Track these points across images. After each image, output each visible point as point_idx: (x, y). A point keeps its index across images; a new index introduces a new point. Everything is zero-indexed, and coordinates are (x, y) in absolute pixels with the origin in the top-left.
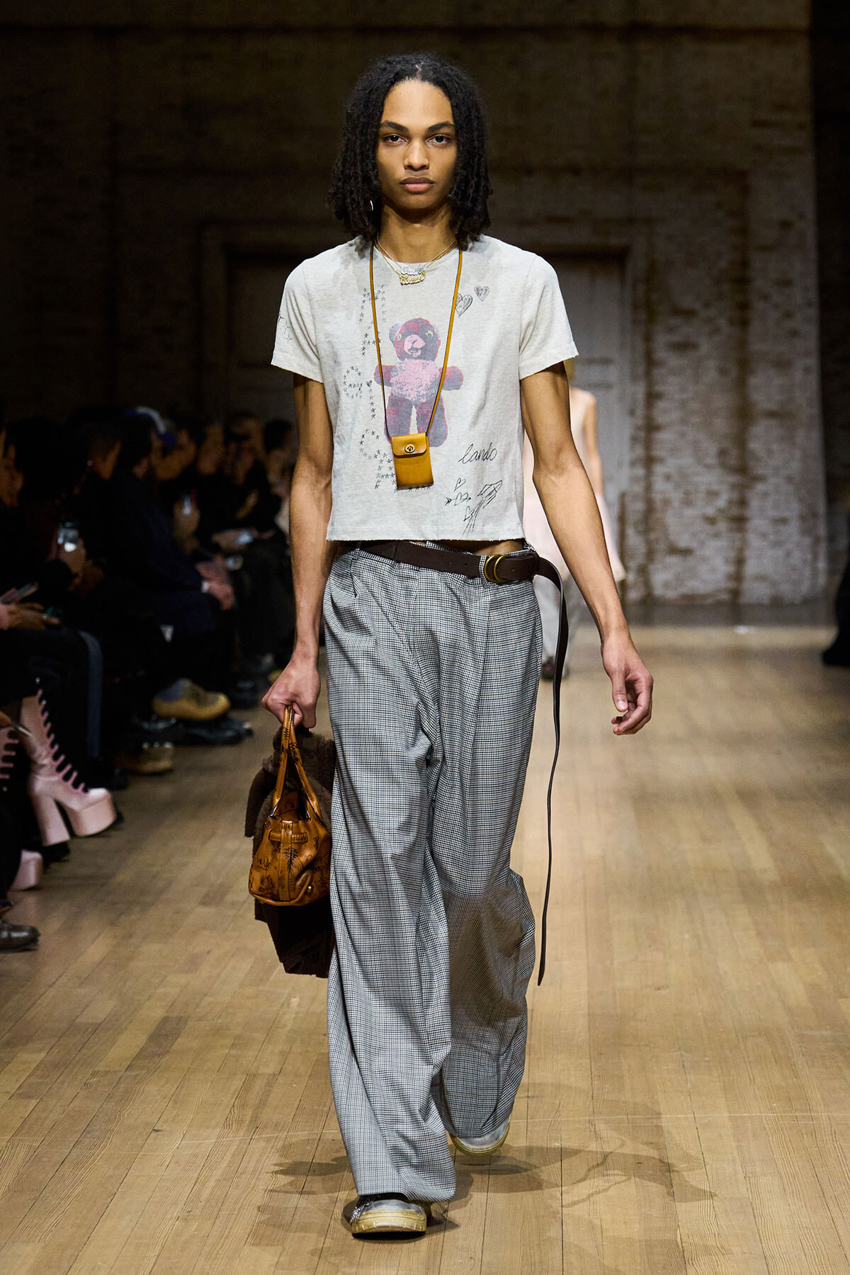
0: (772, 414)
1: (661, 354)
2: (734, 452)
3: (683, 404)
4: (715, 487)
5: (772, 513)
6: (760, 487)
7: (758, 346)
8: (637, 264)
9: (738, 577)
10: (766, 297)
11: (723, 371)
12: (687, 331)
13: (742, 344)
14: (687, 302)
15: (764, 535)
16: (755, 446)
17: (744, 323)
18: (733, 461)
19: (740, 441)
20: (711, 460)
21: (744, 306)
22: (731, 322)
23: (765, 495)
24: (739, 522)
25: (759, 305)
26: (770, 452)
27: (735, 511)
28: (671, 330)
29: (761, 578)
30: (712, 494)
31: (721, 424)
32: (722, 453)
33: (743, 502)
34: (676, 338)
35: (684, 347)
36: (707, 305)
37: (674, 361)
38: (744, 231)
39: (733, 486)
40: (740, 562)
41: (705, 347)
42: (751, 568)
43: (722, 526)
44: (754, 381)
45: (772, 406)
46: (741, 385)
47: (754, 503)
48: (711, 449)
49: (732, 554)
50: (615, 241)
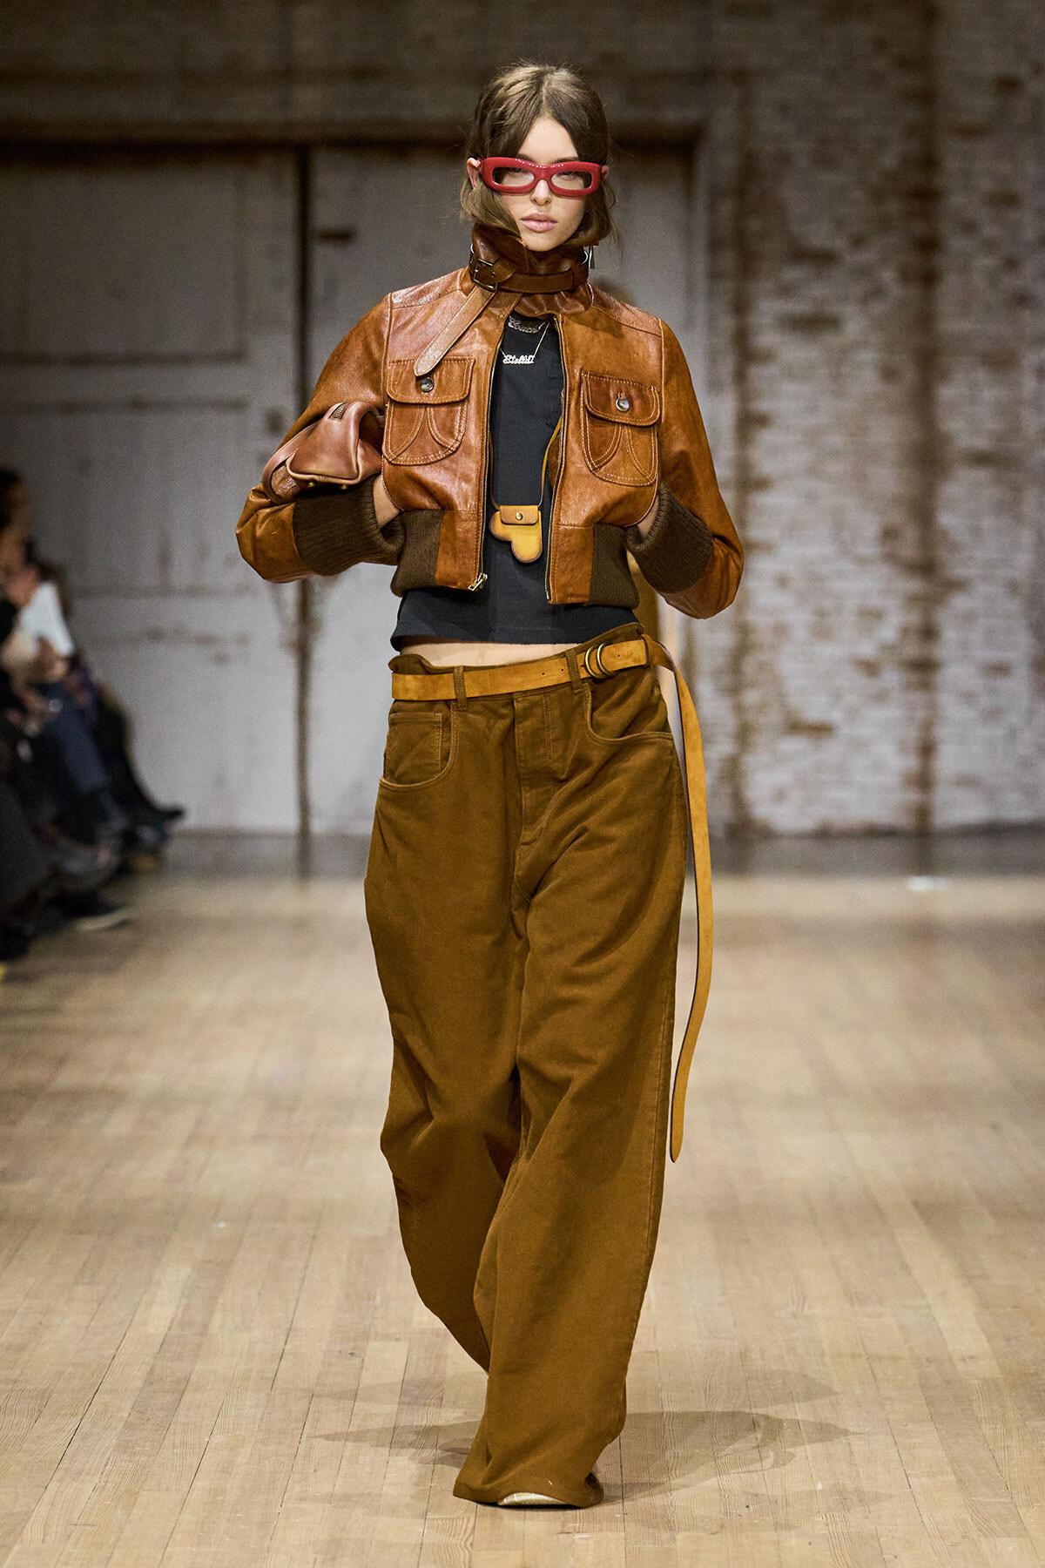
0: (980, 459)
1: (767, 338)
2: (910, 535)
3: (812, 437)
4: (875, 602)
5: (983, 654)
6: (959, 602)
7: (952, 324)
8: (718, 161)
9: (923, 780)
10: (969, 228)
11: (889, 374)
12: (815, 293)
13: (924, 320)
14: (819, 236)
15: (968, 697)
16: (947, 520)
17: (928, 279)
18: (908, 548)
19: (923, 510)
20: (868, 547)
21: (928, 245)
22: (905, 276)
23: (969, 618)
24: (923, 670)
25: (957, 243)
26: (976, 532)
27: (913, 650)
28: (786, 291)
29: (968, 782)
30: (871, 616)
31: (888, 478)
32: (889, 534)
33: (929, 633)
34: (799, 307)
35: (813, 324)
36: (858, 242)
37: (794, 351)
38: (927, 97)
39: (913, 600)
40: (927, 750)
41: (854, 326)
42: (948, 762)
43: (892, 678)
44: (947, 393)
45: (982, 443)
46: (922, 402)
47: (950, 634)
48: (868, 526)
49: (913, 734)
50: (673, 116)
